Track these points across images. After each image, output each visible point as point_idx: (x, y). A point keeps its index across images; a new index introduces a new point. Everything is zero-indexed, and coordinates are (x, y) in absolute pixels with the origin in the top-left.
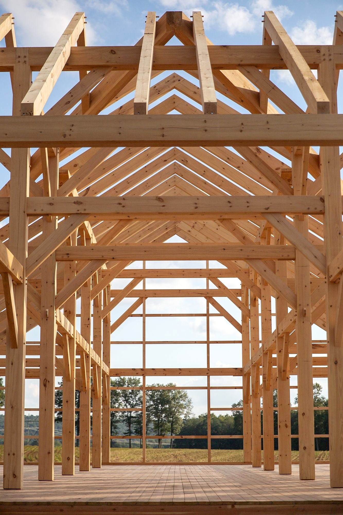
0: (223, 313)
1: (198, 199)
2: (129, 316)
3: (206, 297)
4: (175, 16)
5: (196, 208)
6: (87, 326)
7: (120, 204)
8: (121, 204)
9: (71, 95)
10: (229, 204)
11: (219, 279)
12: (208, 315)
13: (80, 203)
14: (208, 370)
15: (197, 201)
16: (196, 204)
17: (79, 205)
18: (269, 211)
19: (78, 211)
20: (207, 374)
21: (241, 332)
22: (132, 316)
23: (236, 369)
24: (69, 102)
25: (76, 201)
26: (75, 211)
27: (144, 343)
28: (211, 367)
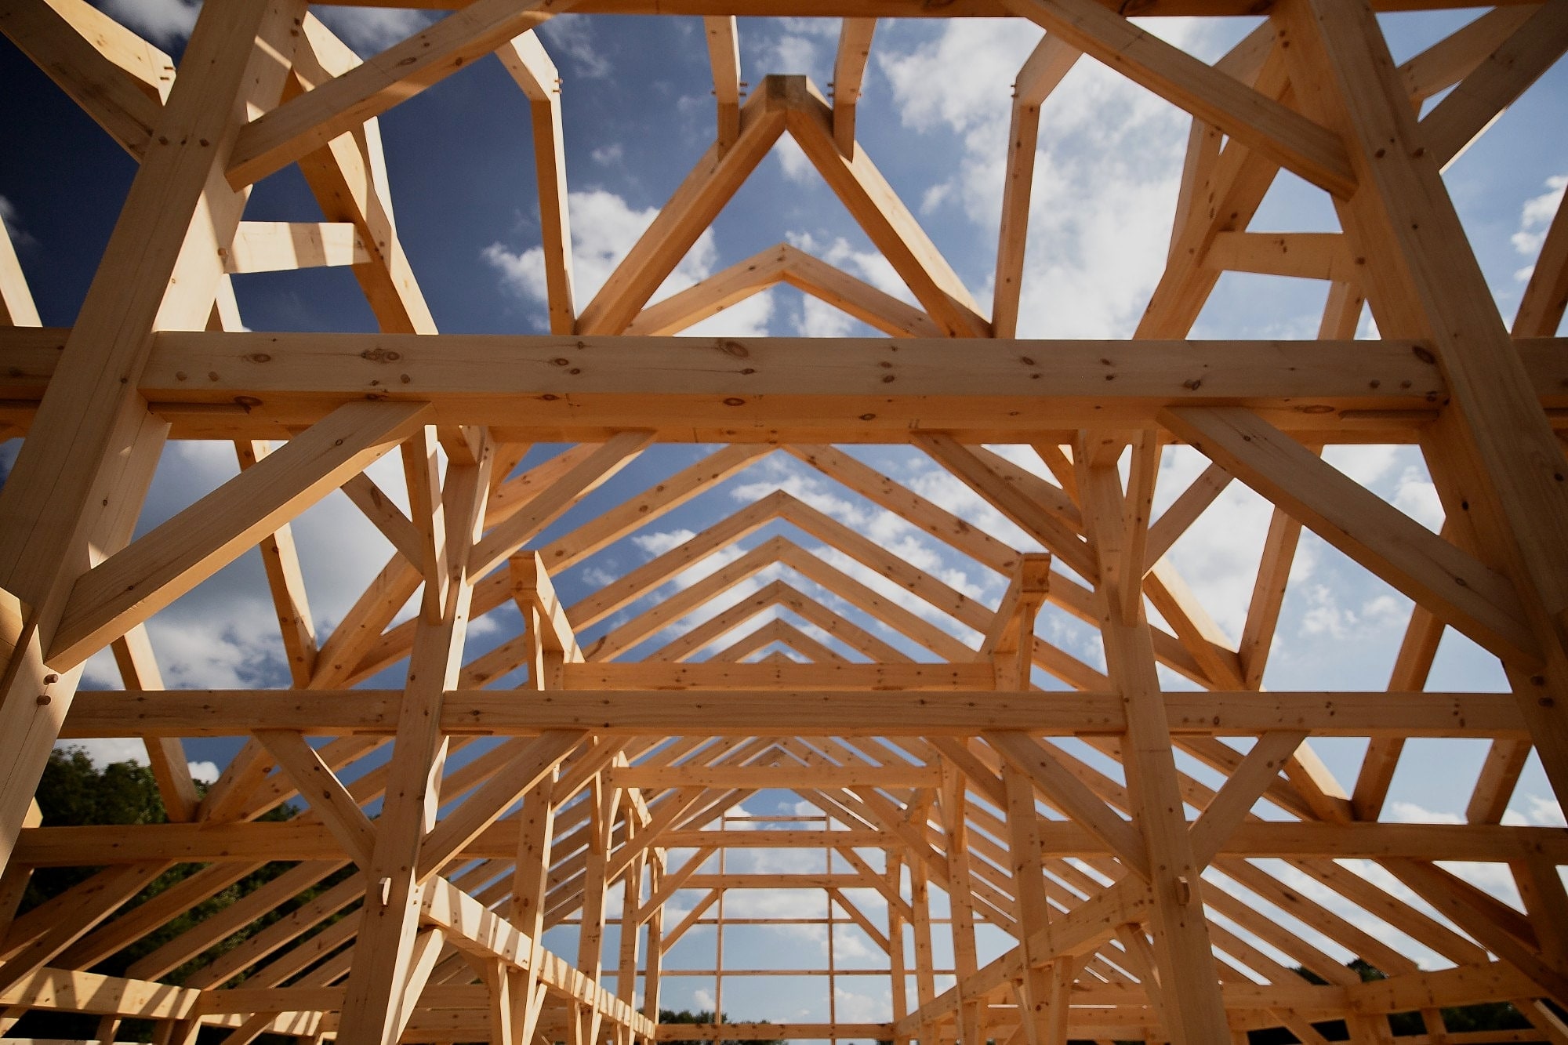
0: (857, 917)
1: (894, 349)
2: (694, 923)
3: (827, 889)
4: (788, 84)
5: (889, 379)
6: (594, 941)
7: (559, 362)
8: (567, 362)
9: (423, 42)
10: (1027, 367)
11: (855, 849)
12: (830, 921)
13: (389, 358)
14: (833, 1028)
15: (890, 357)
16: (886, 365)
17: (384, 362)
18: (1200, 393)
19: (375, 383)
20: (831, 1035)
21: (889, 954)
22: (699, 922)
23: (883, 1025)
24: (414, 60)
25: (372, 349)
26: (361, 386)
27: (718, 973)
28: (838, 1021)
